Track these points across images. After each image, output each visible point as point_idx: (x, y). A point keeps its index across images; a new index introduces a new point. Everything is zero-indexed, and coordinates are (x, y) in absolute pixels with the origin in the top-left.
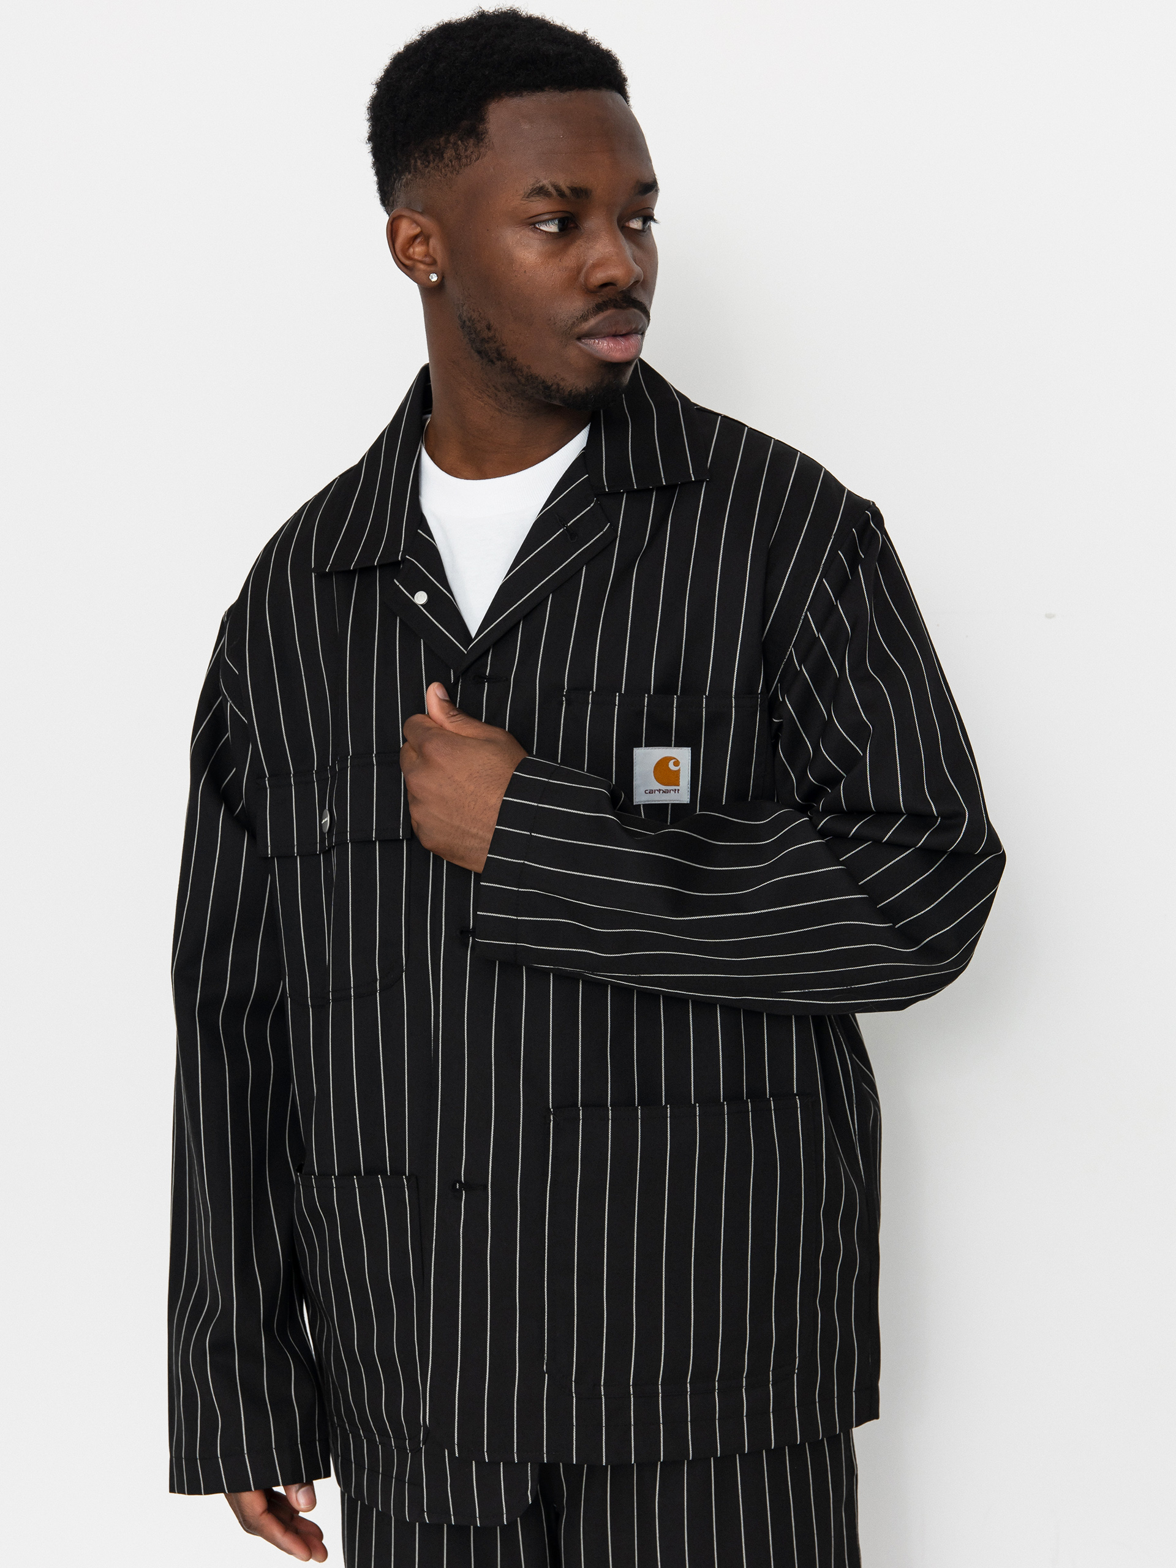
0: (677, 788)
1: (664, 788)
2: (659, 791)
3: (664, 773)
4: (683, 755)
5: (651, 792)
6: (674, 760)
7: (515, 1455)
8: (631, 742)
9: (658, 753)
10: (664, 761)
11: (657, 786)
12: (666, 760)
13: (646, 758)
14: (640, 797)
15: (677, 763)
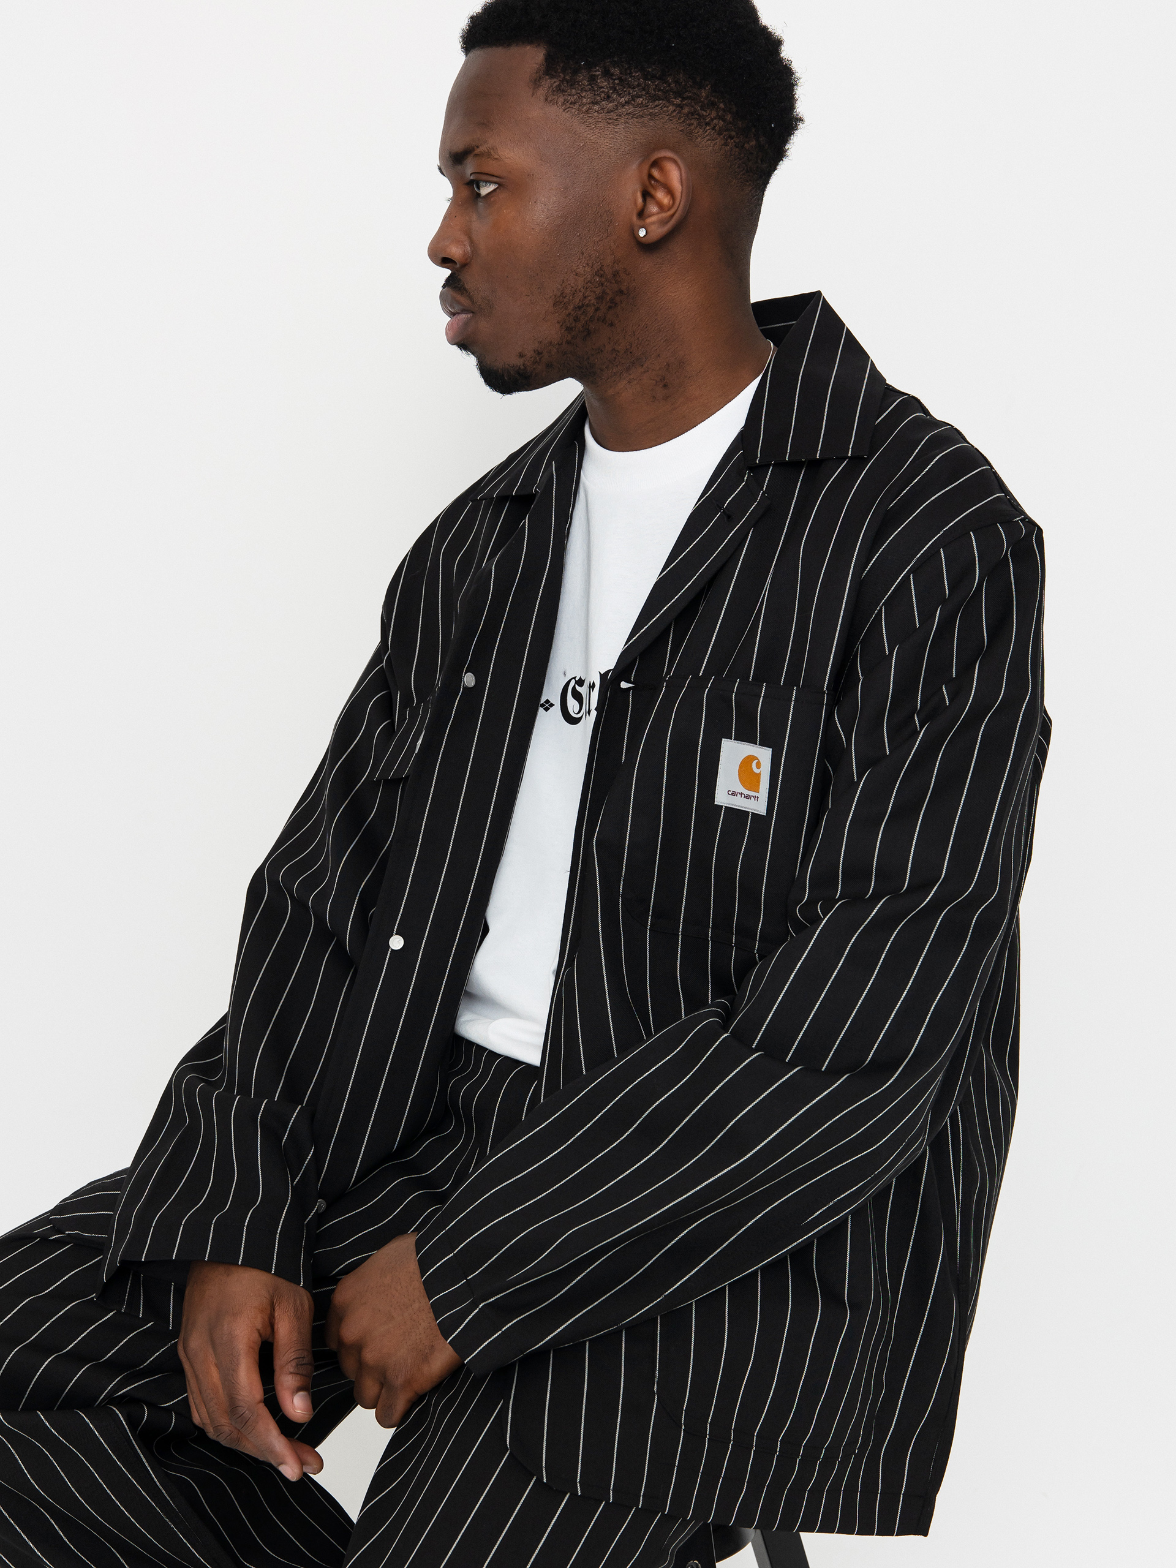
0: (757, 795)
1: (746, 792)
2: (741, 794)
3: (746, 770)
4: (764, 755)
5: (734, 794)
6: (757, 761)
7: (611, 1492)
8: (720, 731)
9: (745, 749)
10: (750, 759)
11: (740, 788)
13: (731, 754)
14: (721, 798)
15: (758, 766)
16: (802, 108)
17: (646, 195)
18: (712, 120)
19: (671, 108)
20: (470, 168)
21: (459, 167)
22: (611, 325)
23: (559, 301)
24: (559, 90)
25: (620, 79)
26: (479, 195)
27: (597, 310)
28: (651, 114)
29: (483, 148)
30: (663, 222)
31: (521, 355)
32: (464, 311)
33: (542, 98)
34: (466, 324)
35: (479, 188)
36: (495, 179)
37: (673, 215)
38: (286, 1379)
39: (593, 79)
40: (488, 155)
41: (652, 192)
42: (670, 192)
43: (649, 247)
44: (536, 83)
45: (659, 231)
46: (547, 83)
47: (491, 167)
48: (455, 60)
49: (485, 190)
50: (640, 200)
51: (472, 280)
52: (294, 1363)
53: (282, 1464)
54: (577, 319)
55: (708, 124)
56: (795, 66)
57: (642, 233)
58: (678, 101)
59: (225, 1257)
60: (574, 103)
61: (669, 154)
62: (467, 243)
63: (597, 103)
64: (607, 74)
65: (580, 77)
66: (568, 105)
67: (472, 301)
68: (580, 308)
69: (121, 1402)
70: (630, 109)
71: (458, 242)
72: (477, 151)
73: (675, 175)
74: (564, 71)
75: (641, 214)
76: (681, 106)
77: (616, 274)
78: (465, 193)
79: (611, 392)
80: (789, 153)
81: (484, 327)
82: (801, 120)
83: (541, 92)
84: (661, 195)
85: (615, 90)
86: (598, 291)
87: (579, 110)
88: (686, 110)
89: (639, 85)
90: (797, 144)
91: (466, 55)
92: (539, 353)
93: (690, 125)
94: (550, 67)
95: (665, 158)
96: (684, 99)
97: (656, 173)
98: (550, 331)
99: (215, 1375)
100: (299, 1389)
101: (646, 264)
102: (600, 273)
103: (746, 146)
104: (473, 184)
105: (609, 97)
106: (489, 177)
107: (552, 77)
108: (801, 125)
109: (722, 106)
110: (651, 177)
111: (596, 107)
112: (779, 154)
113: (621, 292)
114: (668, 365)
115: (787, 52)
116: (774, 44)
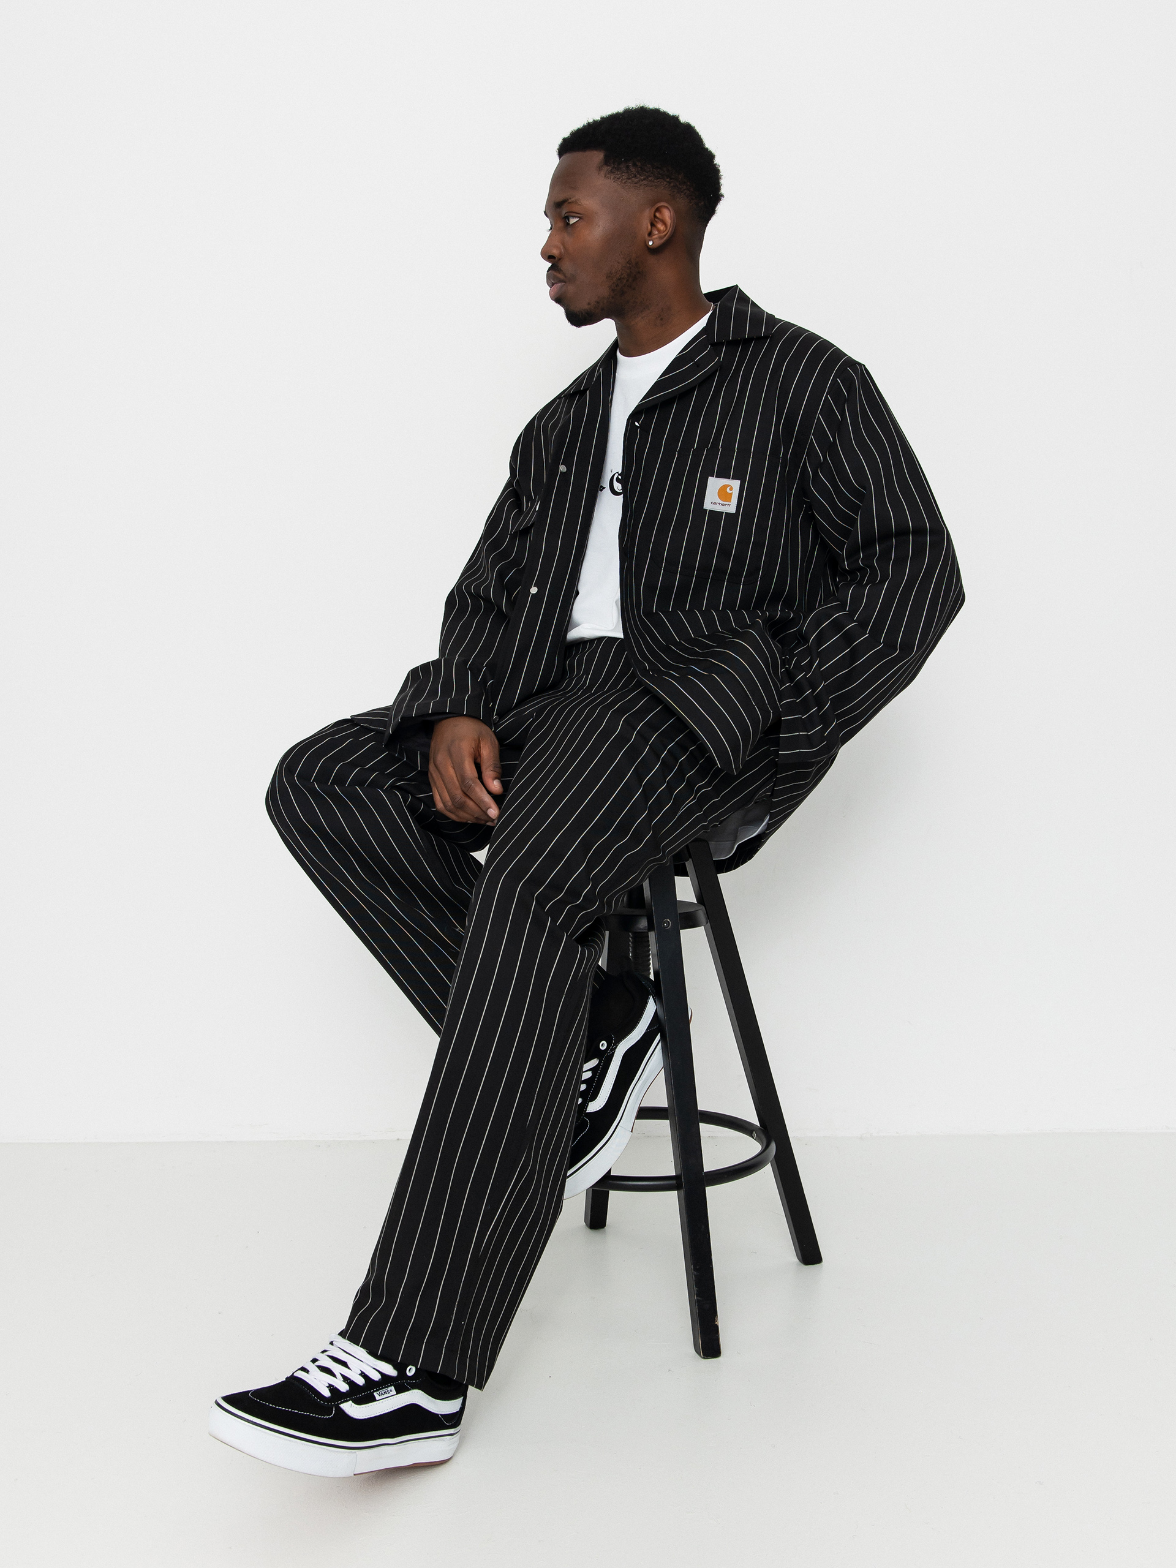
0: (729, 503)
1: (722, 502)
2: (719, 504)
3: (723, 494)
4: (736, 484)
5: (715, 503)
6: (730, 487)
8: (708, 473)
9: (723, 482)
10: (725, 487)
11: (718, 500)
12: (726, 486)
13: (714, 484)
14: (708, 506)
15: (731, 489)
16: (723, 191)
17: (652, 225)
18: (684, 190)
19: (665, 183)
20: (564, 211)
21: (558, 210)
22: (634, 289)
23: (609, 276)
24: (611, 172)
25: (641, 168)
26: (568, 224)
27: (627, 281)
28: (656, 185)
29: (573, 199)
30: (661, 238)
31: (589, 304)
32: (560, 281)
33: (603, 176)
34: (562, 287)
35: (569, 221)
36: (579, 215)
37: (666, 235)
38: (489, 774)
39: (628, 167)
40: (575, 202)
41: (655, 223)
42: (664, 223)
43: (654, 251)
44: (600, 168)
45: (658, 242)
46: (606, 168)
47: (576, 208)
48: (555, 161)
49: (573, 221)
50: (649, 227)
51: (567, 266)
52: (493, 766)
53: (489, 808)
54: (617, 285)
55: (682, 192)
56: (721, 168)
57: (651, 243)
58: (668, 180)
59: (456, 713)
60: (619, 179)
61: (665, 204)
62: (562, 248)
63: (629, 179)
64: (635, 165)
65: (622, 166)
66: (616, 179)
67: (566, 277)
68: (619, 279)
69: (399, 788)
70: (645, 182)
71: (557, 247)
72: (570, 201)
73: (667, 215)
74: (614, 163)
75: (650, 234)
76: (670, 183)
77: (637, 263)
78: (561, 224)
79: (633, 323)
80: (717, 212)
81: (571, 289)
82: (723, 196)
83: (602, 173)
84: (661, 227)
85: (638, 173)
86: (628, 271)
87: (621, 182)
88: (672, 184)
89: (650, 171)
90: (721, 208)
91: (560, 158)
92: (598, 303)
93: (674, 192)
94: (606, 161)
95: (661, 206)
96: (671, 179)
97: (658, 214)
98: (604, 291)
99: (451, 771)
100: (496, 778)
101: (652, 260)
102: (629, 262)
103: (700, 205)
104: (566, 218)
105: (635, 176)
106: (573, 214)
107: (608, 166)
108: (722, 199)
109: (688, 183)
110: (655, 216)
111: (630, 181)
112: (712, 212)
113: (639, 272)
114: (662, 309)
115: (717, 161)
116: (711, 156)
